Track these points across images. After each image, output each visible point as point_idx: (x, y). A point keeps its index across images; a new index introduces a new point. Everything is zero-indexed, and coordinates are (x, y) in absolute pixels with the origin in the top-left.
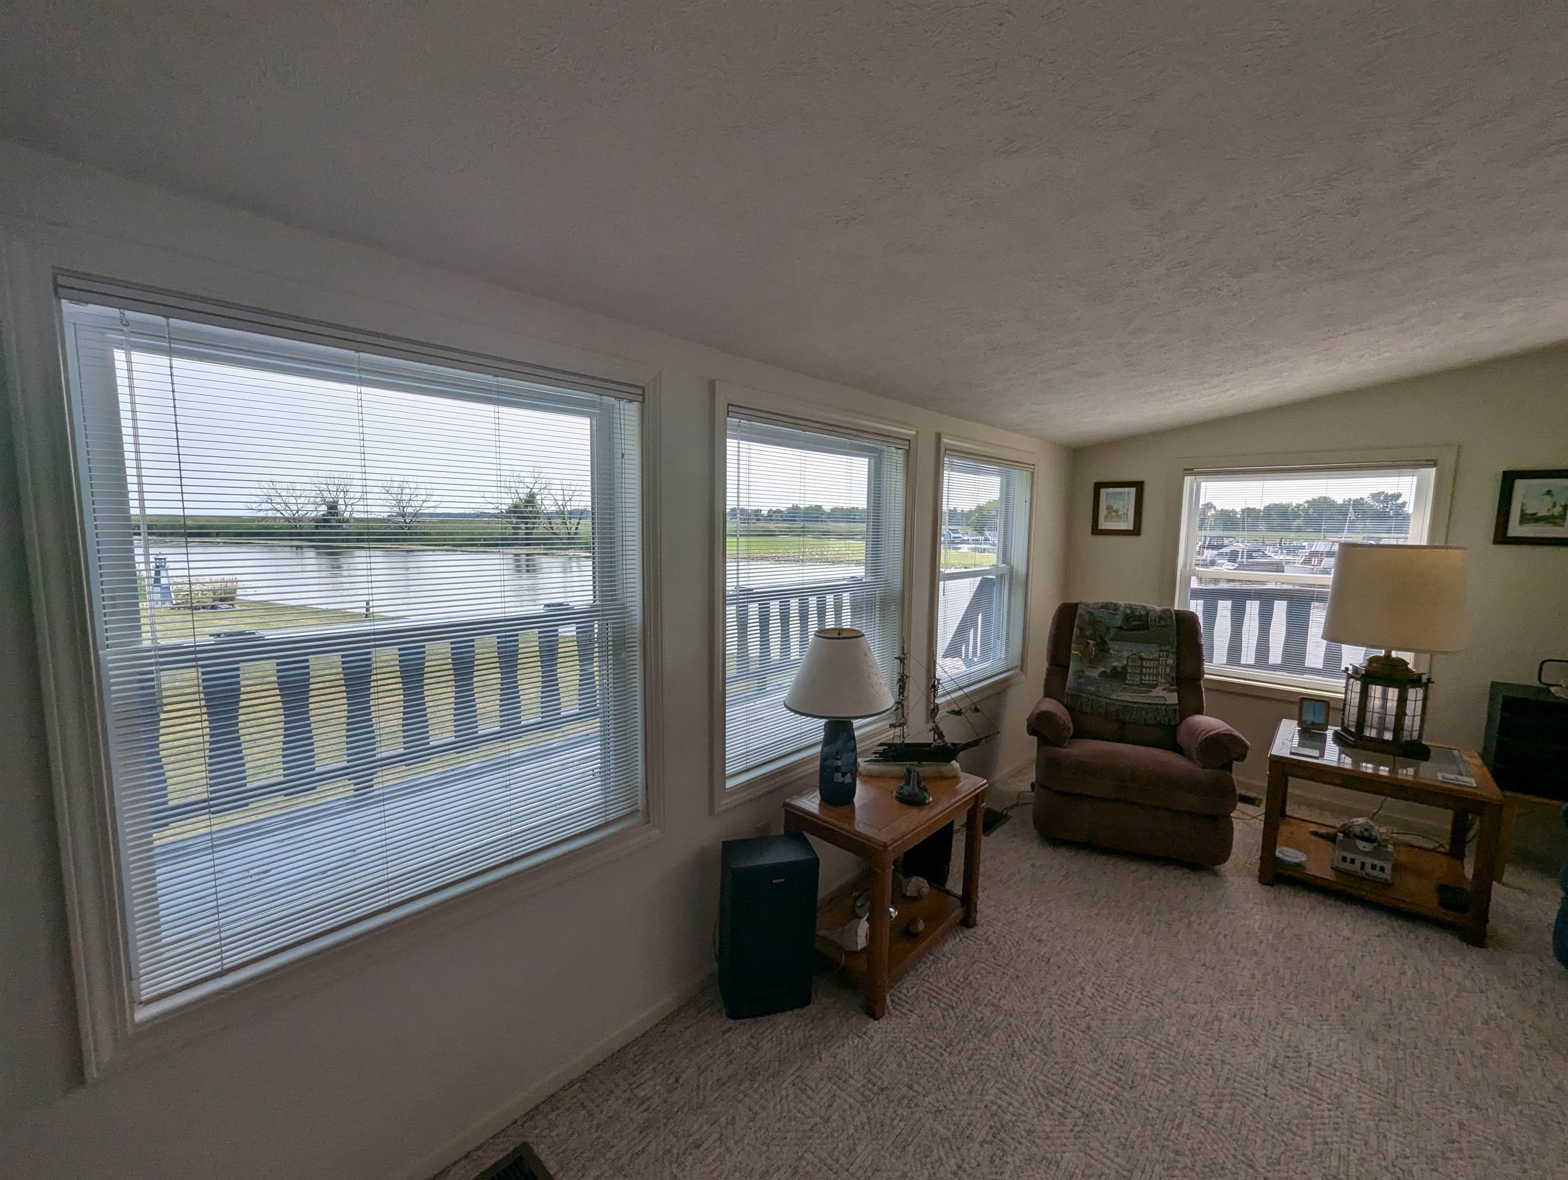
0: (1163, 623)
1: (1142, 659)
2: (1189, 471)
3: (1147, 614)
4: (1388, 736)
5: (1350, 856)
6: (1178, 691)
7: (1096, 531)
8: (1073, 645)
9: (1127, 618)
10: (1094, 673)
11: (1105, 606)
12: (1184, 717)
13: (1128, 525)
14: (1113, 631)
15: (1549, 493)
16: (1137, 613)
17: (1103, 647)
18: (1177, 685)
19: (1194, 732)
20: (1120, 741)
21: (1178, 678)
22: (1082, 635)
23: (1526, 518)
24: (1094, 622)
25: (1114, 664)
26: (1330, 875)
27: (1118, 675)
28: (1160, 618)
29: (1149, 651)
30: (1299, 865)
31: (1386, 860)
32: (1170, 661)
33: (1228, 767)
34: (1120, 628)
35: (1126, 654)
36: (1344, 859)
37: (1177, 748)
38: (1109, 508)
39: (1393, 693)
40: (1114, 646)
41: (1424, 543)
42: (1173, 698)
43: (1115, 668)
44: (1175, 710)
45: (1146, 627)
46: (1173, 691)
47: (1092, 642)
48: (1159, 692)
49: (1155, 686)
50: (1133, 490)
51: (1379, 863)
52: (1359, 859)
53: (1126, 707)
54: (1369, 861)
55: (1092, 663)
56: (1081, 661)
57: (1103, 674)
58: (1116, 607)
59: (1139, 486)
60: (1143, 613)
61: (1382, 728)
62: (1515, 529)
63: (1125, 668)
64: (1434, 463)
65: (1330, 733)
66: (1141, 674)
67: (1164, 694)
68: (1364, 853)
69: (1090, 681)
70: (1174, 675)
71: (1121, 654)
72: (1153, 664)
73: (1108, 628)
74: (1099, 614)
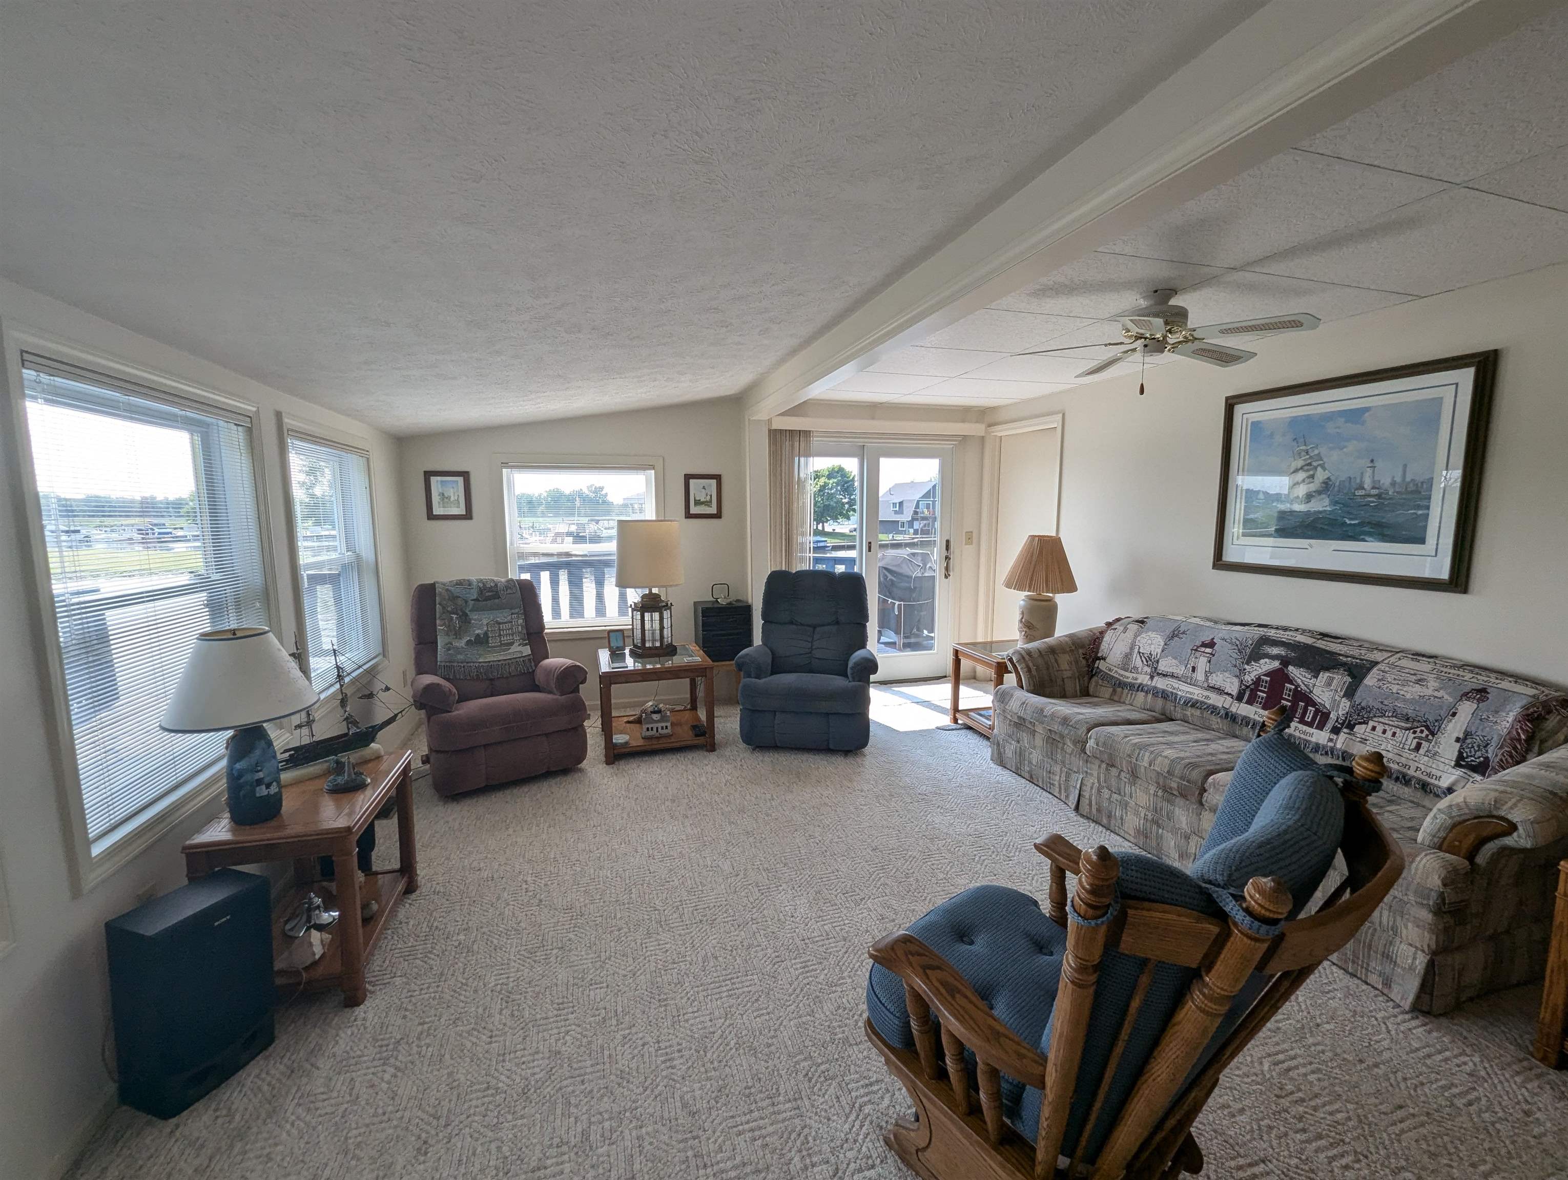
0: (509, 591)
1: (499, 623)
2: (505, 465)
3: (496, 585)
4: (658, 644)
5: (650, 726)
6: (529, 644)
7: (431, 516)
8: (438, 622)
9: (481, 591)
10: (461, 643)
11: (460, 583)
12: (537, 663)
13: (461, 510)
14: (471, 604)
15: (704, 488)
16: (488, 586)
17: (465, 619)
18: (528, 639)
19: (549, 671)
20: (492, 696)
21: (529, 634)
22: (444, 611)
23: (698, 503)
24: (454, 598)
25: (477, 632)
26: (640, 742)
27: (481, 641)
28: (507, 588)
29: (503, 616)
30: (626, 743)
31: (667, 721)
32: (520, 621)
33: (577, 690)
34: (477, 600)
35: (485, 622)
36: (648, 729)
37: (536, 688)
38: (442, 495)
39: (656, 615)
40: (474, 616)
41: (654, 518)
42: (527, 650)
43: (478, 635)
44: (529, 660)
45: (497, 597)
46: (526, 644)
47: (454, 616)
48: (515, 648)
49: (512, 644)
50: (461, 480)
51: (664, 724)
52: (655, 726)
53: (491, 666)
54: (660, 725)
55: (458, 635)
56: (447, 635)
57: (469, 643)
58: (470, 583)
59: (465, 475)
60: (492, 584)
61: (654, 641)
62: (694, 510)
63: (486, 634)
64: (652, 467)
65: (627, 651)
66: (500, 635)
67: (520, 648)
68: (656, 722)
69: (458, 651)
70: (525, 631)
71: (481, 622)
72: (508, 626)
73: (466, 602)
74: (456, 591)
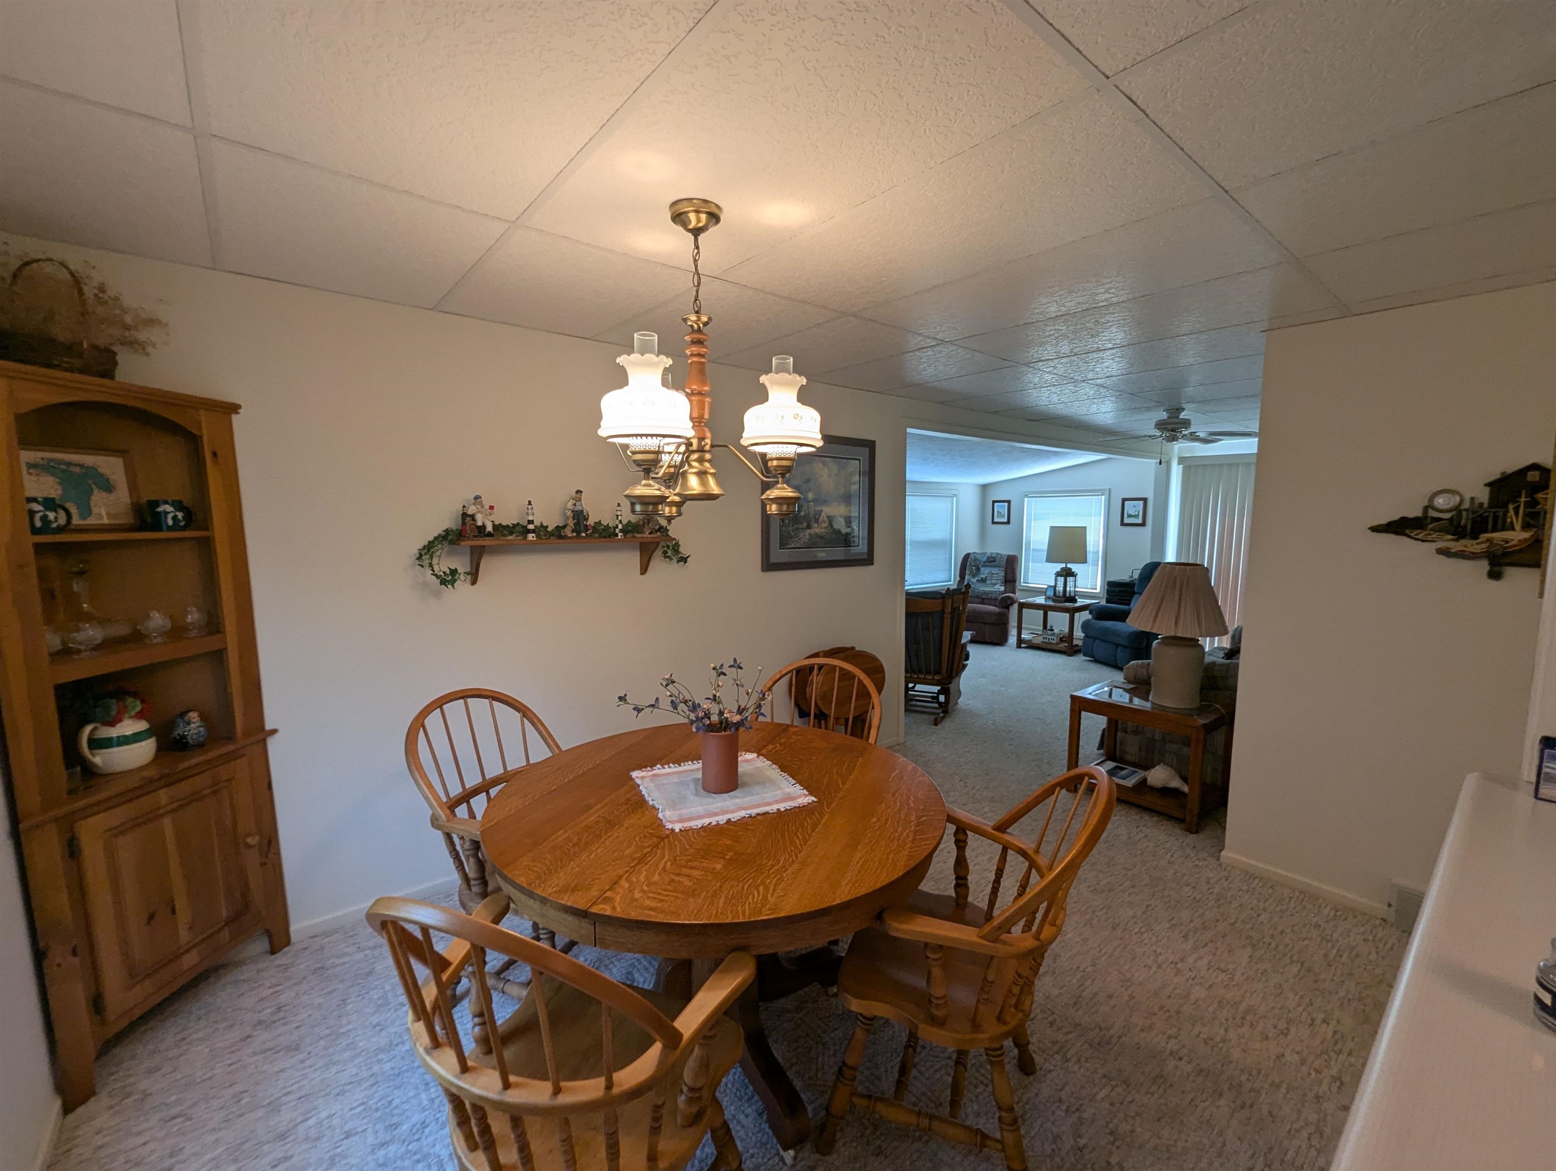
0: (1007, 560)
1: (992, 574)
2: (1026, 496)
3: (997, 556)
6: (1008, 586)
8: (968, 570)
9: (989, 557)
10: (974, 580)
12: (1009, 594)
13: (1005, 520)
14: (983, 563)
15: (1134, 507)
16: (993, 556)
17: (978, 569)
21: (1009, 582)
22: (970, 565)
24: (976, 560)
25: (982, 576)
26: (1037, 642)
27: (983, 581)
28: (1006, 558)
29: (995, 570)
30: (1027, 640)
32: (1005, 574)
34: (988, 562)
35: (987, 572)
38: (998, 512)
40: (982, 569)
42: (1002, 588)
43: (982, 578)
44: (1002, 593)
45: (995, 561)
46: (1006, 585)
47: (975, 568)
49: (998, 584)
50: (1006, 504)
53: (985, 593)
55: (974, 576)
56: (970, 574)
57: (978, 580)
58: (985, 554)
59: (1009, 502)
60: (995, 556)
62: (1126, 521)
63: (986, 577)
64: (1103, 495)
66: (992, 579)
67: (999, 587)
68: (1050, 635)
69: (972, 583)
70: (1003, 579)
71: (985, 572)
72: (997, 575)
73: (980, 562)
74: (978, 557)
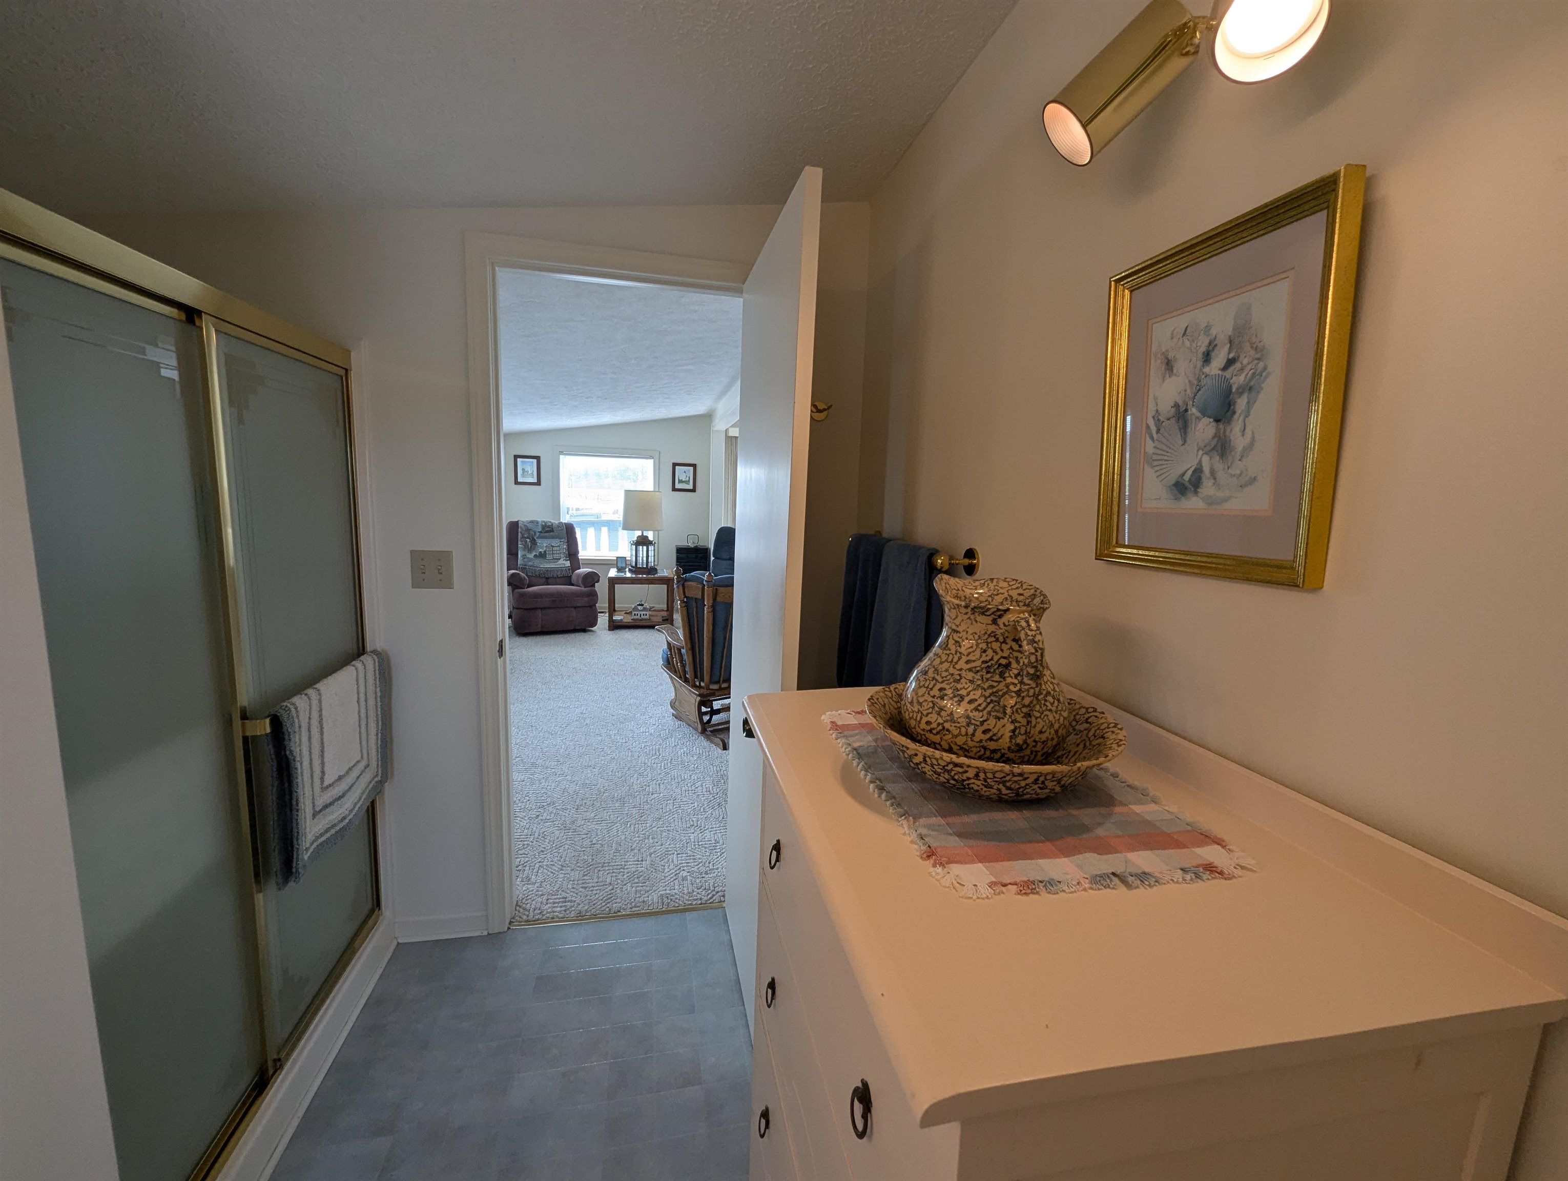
0: (560, 529)
1: (553, 546)
2: (562, 453)
3: (552, 525)
4: (645, 566)
5: (636, 613)
6: (569, 560)
7: (517, 482)
8: (519, 543)
9: (543, 527)
10: (531, 556)
11: (532, 522)
12: (573, 571)
13: (534, 480)
14: (538, 534)
15: (685, 472)
16: (548, 525)
17: (534, 542)
18: (569, 557)
19: (579, 575)
20: (548, 585)
21: (569, 554)
22: (523, 537)
23: (680, 481)
24: (528, 530)
25: (540, 550)
26: (630, 621)
27: (542, 556)
28: (558, 526)
29: (555, 542)
30: (621, 620)
31: (648, 613)
32: (565, 546)
33: (593, 586)
34: (541, 532)
35: (545, 545)
37: (573, 585)
38: (523, 469)
39: (645, 548)
40: (539, 541)
41: (652, 490)
42: (568, 564)
43: (541, 552)
44: (569, 569)
45: (552, 531)
46: (567, 560)
47: (528, 540)
48: (561, 561)
49: (560, 559)
50: (535, 461)
51: (645, 613)
53: (547, 570)
55: (530, 551)
56: (524, 550)
57: (535, 556)
58: (537, 522)
59: (538, 458)
60: (550, 524)
61: (642, 564)
62: (678, 486)
63: (545, 552)
64: (652, 457)
65: (627, 569)
66: (553, 554)
67: (564, 562)
68: (641, 611)
69: (530, 560)
70: (567, 553)
71: (543, 545)
72: (557, 548)
73: (535, 533)
74: (530, 526)
